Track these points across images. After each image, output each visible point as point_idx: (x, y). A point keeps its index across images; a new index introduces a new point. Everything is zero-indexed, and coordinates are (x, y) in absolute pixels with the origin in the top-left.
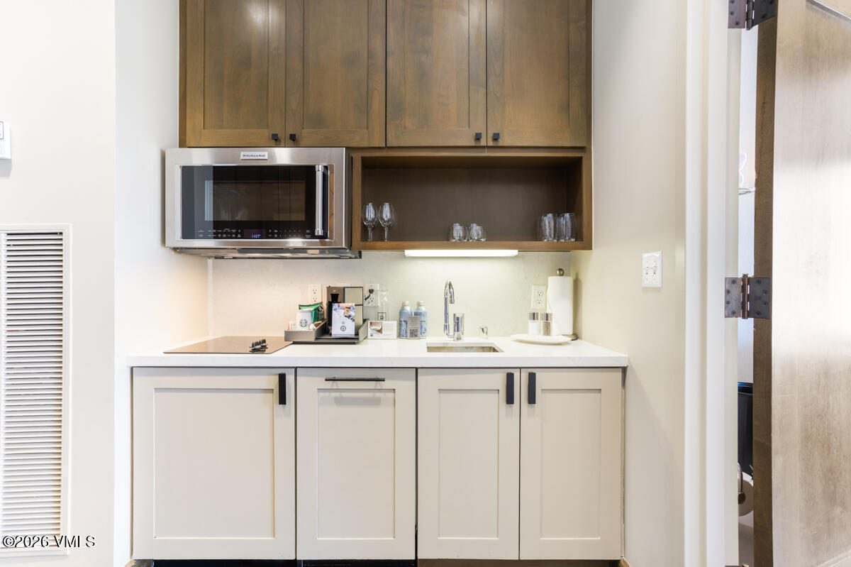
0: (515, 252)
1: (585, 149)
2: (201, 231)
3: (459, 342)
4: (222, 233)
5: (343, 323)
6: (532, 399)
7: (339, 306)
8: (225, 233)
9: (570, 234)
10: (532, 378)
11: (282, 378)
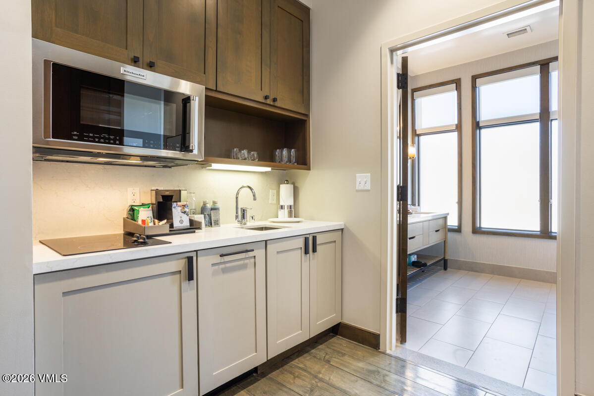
0: (269, 169)
1: (307, 116)
2: (75, 133)
3: (246, 226)
4: (100, 138)
5: (181, 217)
6: (314, 250)
7: (177, 205)
8: (102, 138)
9: (294, 161)
10: (314, 238)
11: (190, 260)
